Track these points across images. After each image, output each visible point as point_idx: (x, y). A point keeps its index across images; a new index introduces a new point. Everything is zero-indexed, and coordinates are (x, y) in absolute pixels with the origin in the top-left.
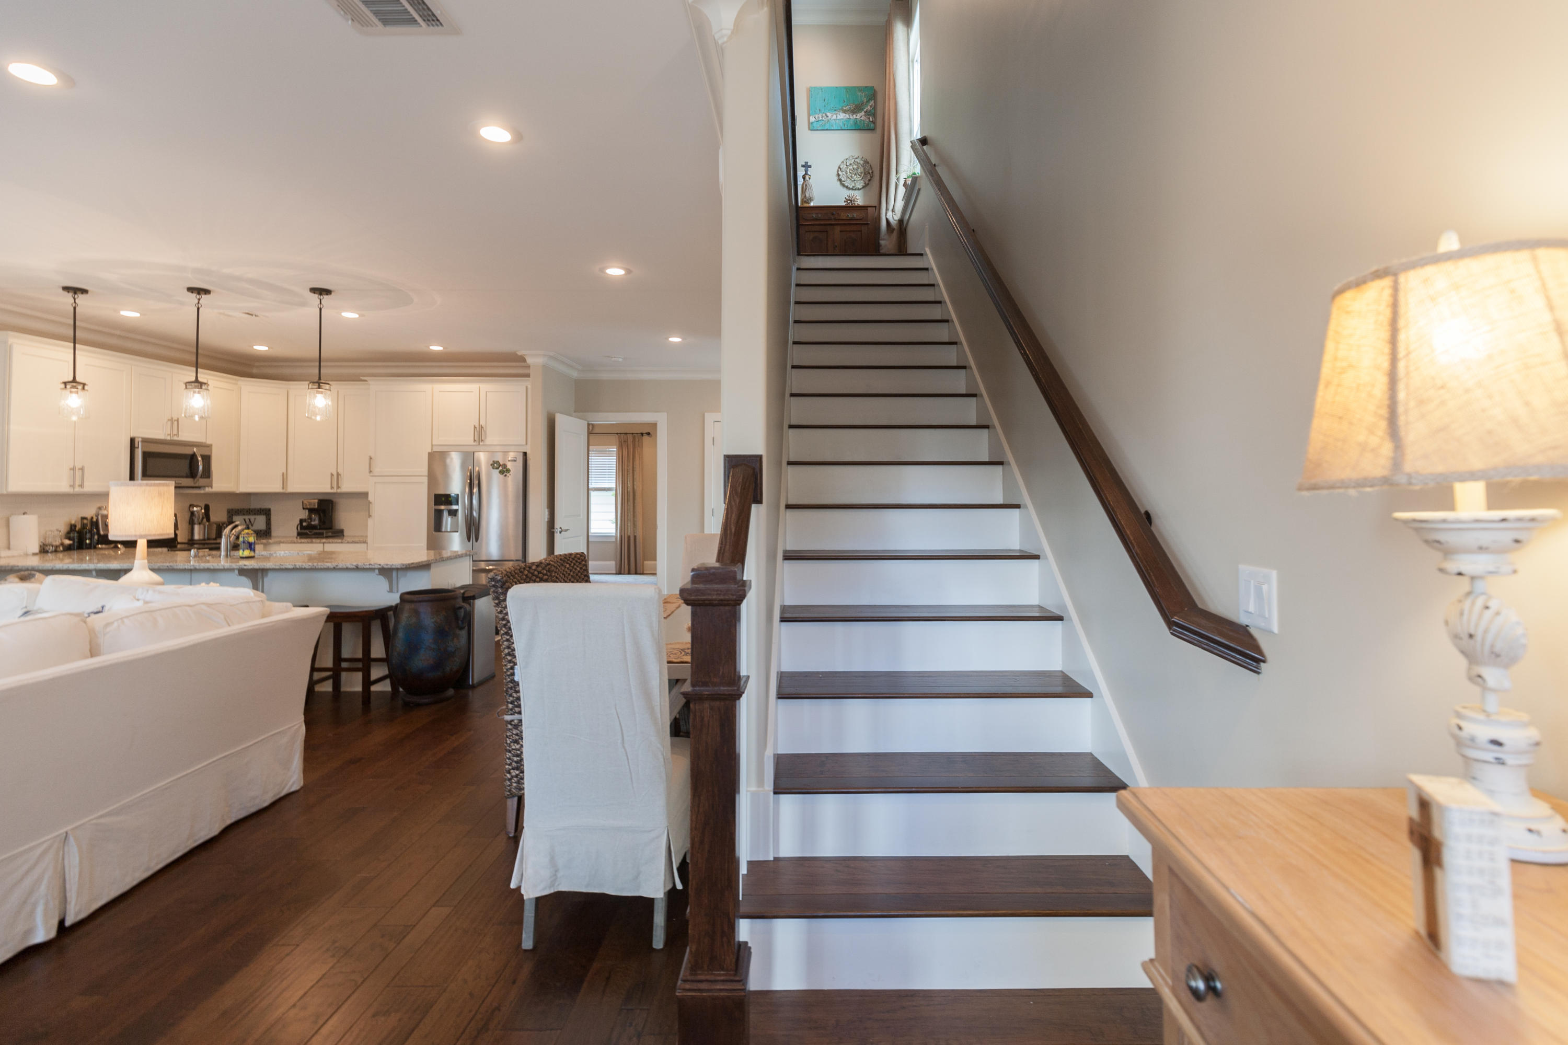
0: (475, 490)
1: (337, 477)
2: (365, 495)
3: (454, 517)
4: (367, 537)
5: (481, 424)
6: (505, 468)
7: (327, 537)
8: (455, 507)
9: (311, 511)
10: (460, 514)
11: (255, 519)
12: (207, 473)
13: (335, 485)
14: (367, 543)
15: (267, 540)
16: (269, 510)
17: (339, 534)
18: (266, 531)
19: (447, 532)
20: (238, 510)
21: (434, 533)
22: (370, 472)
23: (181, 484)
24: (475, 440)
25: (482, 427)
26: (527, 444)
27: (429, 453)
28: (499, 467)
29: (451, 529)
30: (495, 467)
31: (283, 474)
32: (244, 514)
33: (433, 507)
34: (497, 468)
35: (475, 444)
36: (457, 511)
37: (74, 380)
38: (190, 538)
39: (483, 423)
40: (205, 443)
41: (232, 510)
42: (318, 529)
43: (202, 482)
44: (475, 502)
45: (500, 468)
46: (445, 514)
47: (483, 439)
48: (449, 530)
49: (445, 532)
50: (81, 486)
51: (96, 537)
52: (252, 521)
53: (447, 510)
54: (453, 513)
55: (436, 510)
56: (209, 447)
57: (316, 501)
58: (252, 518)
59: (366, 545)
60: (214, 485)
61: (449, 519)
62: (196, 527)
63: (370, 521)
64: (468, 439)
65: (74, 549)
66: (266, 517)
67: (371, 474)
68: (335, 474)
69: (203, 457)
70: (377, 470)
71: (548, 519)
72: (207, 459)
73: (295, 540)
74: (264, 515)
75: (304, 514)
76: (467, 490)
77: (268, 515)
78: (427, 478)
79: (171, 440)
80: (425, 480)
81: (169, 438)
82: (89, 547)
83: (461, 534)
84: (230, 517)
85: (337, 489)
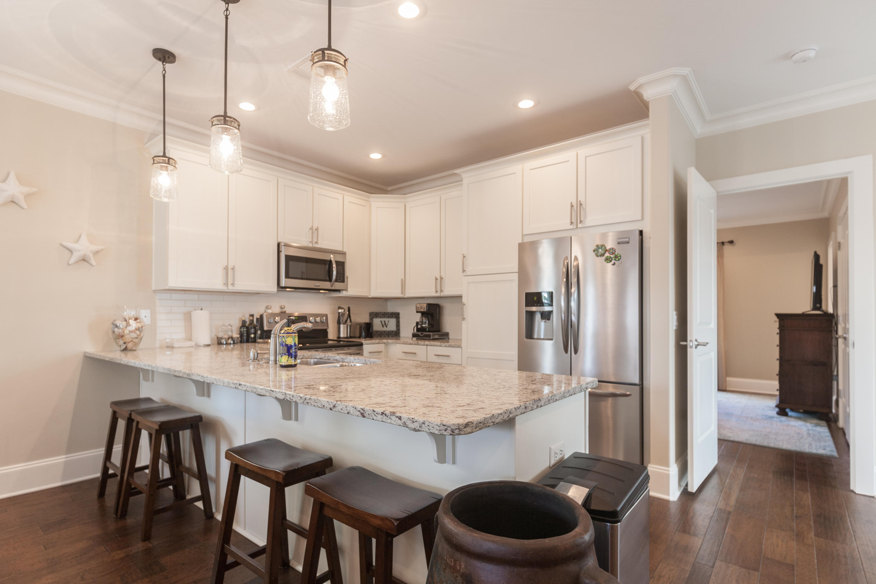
0: (574, 290)
1: (440, 281)
2: (460, 297)
3: (547, 321)
4: (461, 340)
5: (579, 200)
6: (613, 254)
7: (434, 339)
8: (547, 309)
9: (423, 313)
10: (555, 316)
11: (389, 321)
12: (341, 277)
13: (439, 290)
14: (462, 348)
15: (387, 340)
16: (398, 314)
17: (444, 337)
18: (396, 332)
19: (540, 339)
20: (377, 313)
21: (525, 339)
22: (464, 271)
23: (319, 286)
24: (572, 223)
25: (581, 204)
26: (643, 219)
27: (519, 244)
28: (605, 253)
29: (545, 335)
30: (599, 254)
31: (402, 279)
32: (381, 317)
33: (524, 309)
34: (602, 255)
35: (571, 227)
36: (551, 312)
37: (164, 156)
38: (338, 336)
39: (581, 198)
40: (343, 251)
41: (373, 313)
42: (426, 332)
43: (338, 285)
44: (573, 304)
45: (607, 254)
46: (538, 317)
47: (582, 220)
48: (542, 337)
49: (538, 339)
50: (233, 284)
51: (259, 332)
52: (387, 322)
53: (540, 312)
54: (546, 316)
55: (527, 312)
56: (344, 254)
57: (425, 305)
58: (386, 320)
59: (460, 349)
60: (349, 289)
61: (543, 324)
62: (342, 326)
63: (464, 324)
64: (564, 223)
65: (244, 342)
66: (397, 320)
67: (465, 274)
68: (439, 278)
69: (337, 263)
70: (470, 270)
71: (676, 326)
72: (341, 265)
73: (411, 341)
74: (395, 318)
75: (418, 317)
76: (563, 290)
77: (398, 318)
78: (517, 274)
79: (312, 247)
80: (516, 276)
81: (311, 245)
82: (254, 341)
83: (556, 345)
84: (371, 319)
85: (440, 293)
